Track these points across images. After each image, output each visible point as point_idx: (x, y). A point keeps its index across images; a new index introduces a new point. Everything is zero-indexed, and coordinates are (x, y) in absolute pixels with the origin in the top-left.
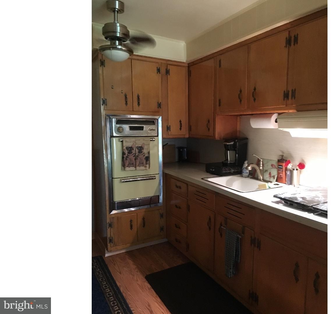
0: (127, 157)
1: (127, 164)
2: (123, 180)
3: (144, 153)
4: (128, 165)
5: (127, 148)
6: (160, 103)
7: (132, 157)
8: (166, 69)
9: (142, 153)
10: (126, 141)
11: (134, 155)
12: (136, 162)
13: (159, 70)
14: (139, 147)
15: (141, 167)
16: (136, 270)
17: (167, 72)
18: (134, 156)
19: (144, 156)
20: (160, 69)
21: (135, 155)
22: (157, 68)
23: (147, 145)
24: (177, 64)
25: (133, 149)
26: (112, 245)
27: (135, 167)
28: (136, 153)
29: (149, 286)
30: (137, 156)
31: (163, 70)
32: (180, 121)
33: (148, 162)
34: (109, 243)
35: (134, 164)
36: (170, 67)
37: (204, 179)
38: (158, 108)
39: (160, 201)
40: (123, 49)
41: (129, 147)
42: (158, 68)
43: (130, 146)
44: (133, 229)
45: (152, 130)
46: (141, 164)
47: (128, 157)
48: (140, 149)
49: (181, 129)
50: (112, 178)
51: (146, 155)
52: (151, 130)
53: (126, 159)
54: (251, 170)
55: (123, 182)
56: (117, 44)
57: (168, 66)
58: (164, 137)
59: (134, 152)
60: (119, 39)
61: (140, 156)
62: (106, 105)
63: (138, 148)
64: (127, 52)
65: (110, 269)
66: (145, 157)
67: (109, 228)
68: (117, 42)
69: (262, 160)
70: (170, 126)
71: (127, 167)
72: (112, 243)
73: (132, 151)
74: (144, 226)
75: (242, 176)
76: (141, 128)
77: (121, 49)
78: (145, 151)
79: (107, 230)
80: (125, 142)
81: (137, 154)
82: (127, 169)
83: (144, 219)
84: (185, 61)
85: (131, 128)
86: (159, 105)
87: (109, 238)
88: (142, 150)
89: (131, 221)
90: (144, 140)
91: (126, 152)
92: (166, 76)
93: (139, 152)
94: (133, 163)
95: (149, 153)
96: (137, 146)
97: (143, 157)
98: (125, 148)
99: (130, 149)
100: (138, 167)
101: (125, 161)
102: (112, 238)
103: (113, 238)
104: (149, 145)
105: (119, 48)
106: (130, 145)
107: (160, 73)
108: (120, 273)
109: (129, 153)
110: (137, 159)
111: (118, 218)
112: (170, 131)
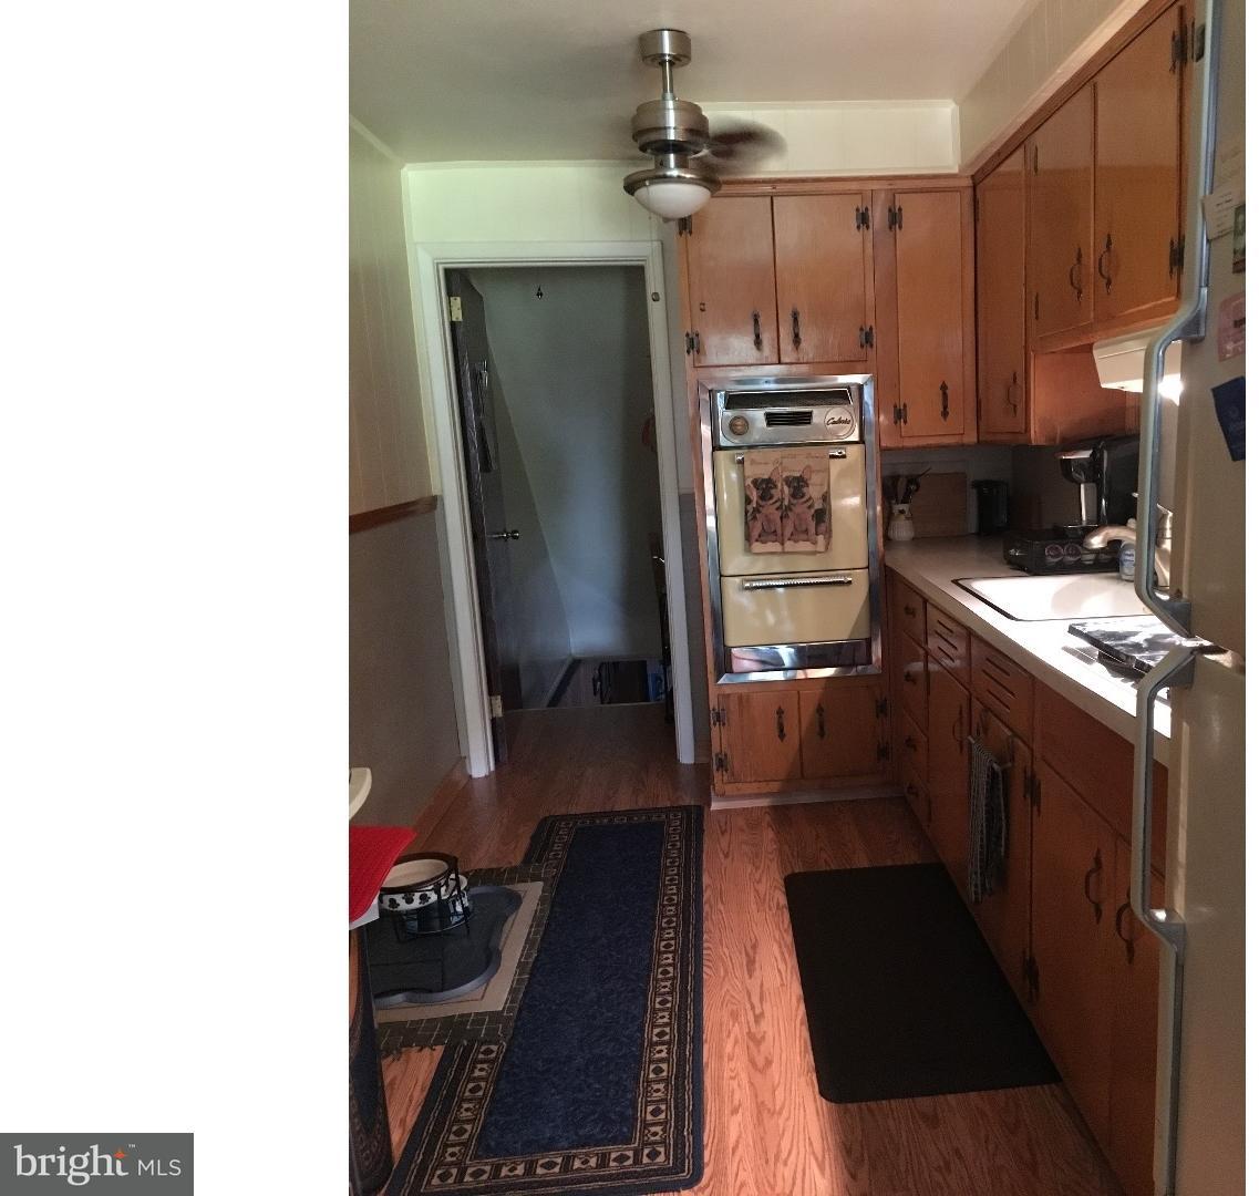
0: (756, 510)
1: (755, 534)
2: (748, 581)
3: (810, 498)
4: (760, 536)
5: (755, 482)
6: (871, 329)
7: (770, 509)
8: (890, 210)
9: (804, 499)
10: (753, 462)
11: (778, 504)
12: (782, 526)
13: (863, 219)
14: (795, 478)
15: (801, 543)
16: (771, 856)
17: (895, 218)
18: (777, 509)
19: (810, 507)
20: (870, 213)
21: (781, 505)
22: (857, 210)
23: (819, 471)
24: (929, 186)
25: (776, 487)
26: (725, 778)
27: (783, 544)
28: (783, 499)
29: (783, 901)
30: (789, 508)
31: (878, 217)
32: (944, 387)
33: (823, 527)
34: (718, 770)
35: (779, 532)
36: (901, 200)
37: (960, 582)
38: (862, 346)
39: (874, 659)
40: (684, 178)
41: (763, 480)
42: (862, 210)
43: (766, 477)
44: (786, 738)
45: (840, 421)
46: (800, 533)
47: (759, 512)
48: (798, 485)
49: (945, 414)
50: (721, 576)
51: (818, 505)
52: (834, 423)
53: (755, 518)
54: (1101, 546)
55: (747, 588)
56: (672, 164)
57: (897, 196)
58: (883, 444)
59: (776, 493)
60: (677, 147)
61: (797, 510)
62: (698, 352)
63: (788, 481)
64: (699, 185)
65: (706, 838)
66: (813, 511)
67: (715, 724)
68: (672, 156)
69: (1171, 514)
70: (905, 406)
71: (757, 541)
72: (726, 771)
73: (773, 491)
74: (822, 734)
75: (1119, 579)
76: (805, 418)
77: (679, 177)
78: (813, 492)
79: (711, 729)
80: (751, 464)
81: (786, 503)
82: (757, 547)
83: (820, 710)
84: (955, 170)
85: (772, 419)
86: (868, 339)
87: (717, 755)
88: (805, 490)
89: (780, 712)
90: (809, 456)
91: (754, 495)
92: (892, 234)
93: (794, 496)
94: (775, 531)
95: (826, 498)
96: (787, 477)
97: (807, 510)
98: (749, 482)
99: (765, 487)
100: (792, 542)
101: (750, 523)
102: (726, 755)
103: (729, 756)
104: (828, 470)
105: (671, 177)
106: (764, 472)
107: (868, 227)
108: (726, 856)
109: (762, 497)
110: (787, 516)
111: (740, 697)
112: (905, 422)
